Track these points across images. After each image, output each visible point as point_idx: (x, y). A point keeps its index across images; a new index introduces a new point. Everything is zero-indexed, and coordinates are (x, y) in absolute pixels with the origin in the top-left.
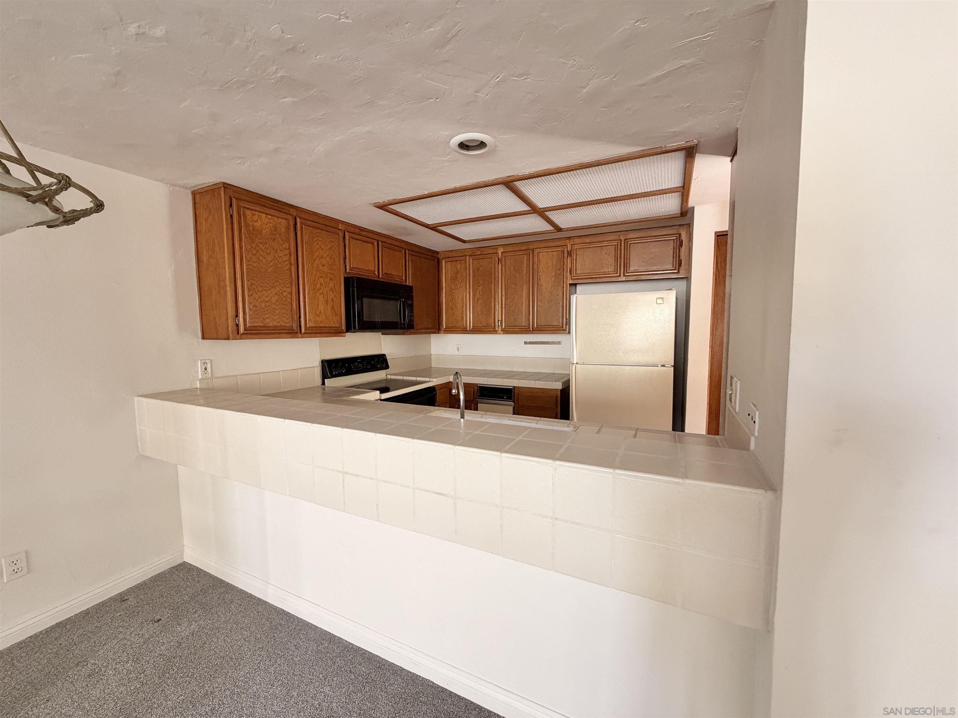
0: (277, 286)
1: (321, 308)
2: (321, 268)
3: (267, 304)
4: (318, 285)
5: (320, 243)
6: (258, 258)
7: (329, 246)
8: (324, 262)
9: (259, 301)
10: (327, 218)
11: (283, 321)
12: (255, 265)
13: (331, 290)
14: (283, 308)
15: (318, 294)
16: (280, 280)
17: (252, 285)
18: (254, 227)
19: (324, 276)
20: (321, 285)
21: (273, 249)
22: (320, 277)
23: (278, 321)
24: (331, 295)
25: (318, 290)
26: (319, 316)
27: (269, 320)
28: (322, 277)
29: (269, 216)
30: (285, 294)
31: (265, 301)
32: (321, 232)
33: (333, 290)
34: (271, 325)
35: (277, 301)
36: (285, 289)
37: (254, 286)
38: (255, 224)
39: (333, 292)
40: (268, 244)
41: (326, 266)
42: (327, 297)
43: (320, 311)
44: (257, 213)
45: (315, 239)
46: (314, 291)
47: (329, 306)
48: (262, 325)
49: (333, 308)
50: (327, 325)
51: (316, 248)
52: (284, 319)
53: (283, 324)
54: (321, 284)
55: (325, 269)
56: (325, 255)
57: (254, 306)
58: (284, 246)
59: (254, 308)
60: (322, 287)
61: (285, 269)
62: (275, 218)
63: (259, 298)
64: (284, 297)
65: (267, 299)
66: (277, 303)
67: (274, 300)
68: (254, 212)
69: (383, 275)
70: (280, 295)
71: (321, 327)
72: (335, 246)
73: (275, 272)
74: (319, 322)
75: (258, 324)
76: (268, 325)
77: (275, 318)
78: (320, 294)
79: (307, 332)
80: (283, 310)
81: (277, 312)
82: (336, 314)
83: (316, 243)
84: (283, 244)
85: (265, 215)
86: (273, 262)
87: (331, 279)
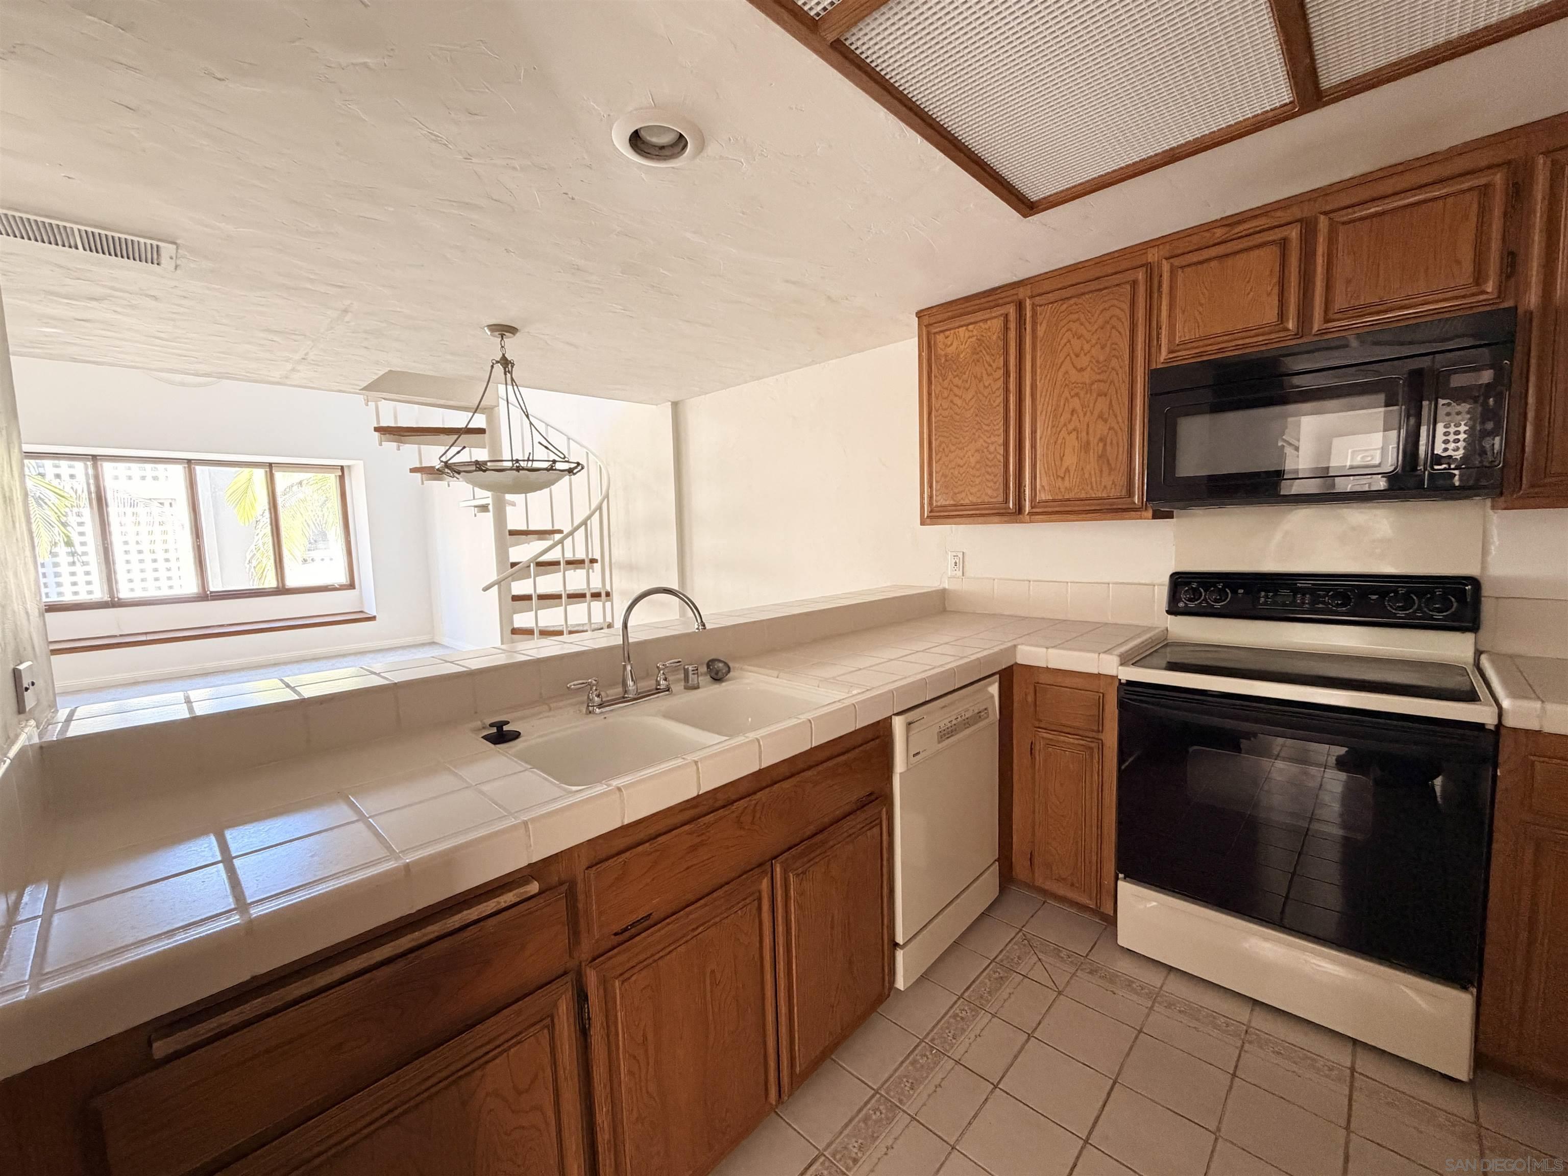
0: (979, 437)
1: (1070, 460)
2: (1074, 376)
3: (962, 470)
4: (1066, 416)
5: (1074, 326)
6: (952, 401)
7: (1101, 321)
8: (1084, 361)
9: (950, 466)
10: (1104, 259)
11: (987, 494)
12: (946, 413)
13: (1100, 416)
14: (988, 473)
15: (1064, 433)
16: (984, 426)
17: (941, 443)
18: (946, 355)
19: (1082, 394)
20: (1072, 414)
21: (976, 377)
22: (1072, 397)
23: (978, 494)
24: (1101, 428)
25: (1065, 425)
26: (1063, 478)
27: (963, 495)
28: (1077, 395)
29: (971, 327)
30: (992, 448)
31: (959, 466)
32: (1080, 301)
33: (1106, 416)
34: (967, 501)
35: (978, 462)
36: (993, 439)
37: (943, 445)
38: (949, 350)
39: (1106, 421)
40: (967, 373)
41: (1089, 369)
42: (1088, 434)
43: (1067, 470)
44: (952, 331)
45: (1062, 323)
46: (1054, 430)
47: (1091, 454)
48: (952, 502)
49: (1102, 456)
50: (1083, 496)
51: (1064, 341)
52: (990, 492)
53: (987, 499)
54: (1073, 412)
55: (1086, 377)
56: (1087, 347)
57: (943, 475)
58: (994, 366)
59: (943, 478)
60: (1075, 416)
61: (995, 405)
62: (981, 324)
63: (950, 462)
64: (990, 453)
65: (961, 462)
66: (978, 466)
67: (973, 461)
68: (947, 333)
69: (1327, 321)
70: (983, 452)
71: (1069, 500)
72: (1117, 312)
73: (976, 415)
74: (1063, 490)
75: (947, 503)
76: (962, 502)
77: (974, 490)
78: (1069, 433)
79: (1034, 510)
80: (988, 476)
81: (977, 481)
82: (1111, 470)
83: (1064, 329)
84: (994, 361)
85: (965, 328)
86: (974, 400)
87: (1100, 394)
